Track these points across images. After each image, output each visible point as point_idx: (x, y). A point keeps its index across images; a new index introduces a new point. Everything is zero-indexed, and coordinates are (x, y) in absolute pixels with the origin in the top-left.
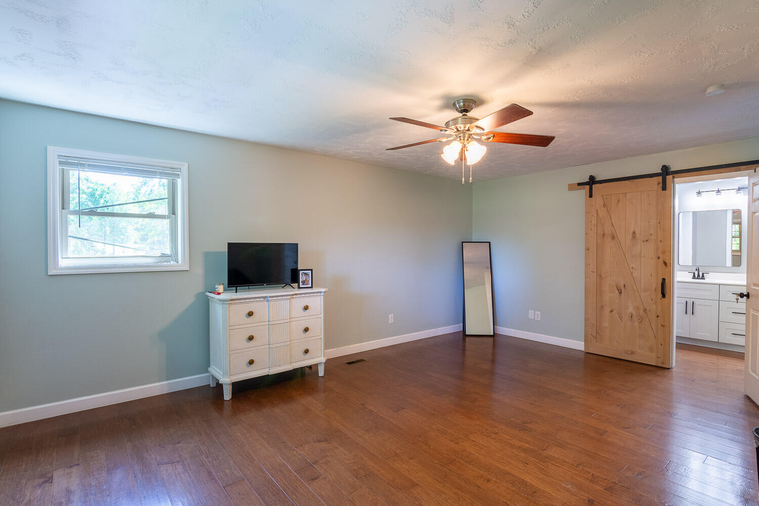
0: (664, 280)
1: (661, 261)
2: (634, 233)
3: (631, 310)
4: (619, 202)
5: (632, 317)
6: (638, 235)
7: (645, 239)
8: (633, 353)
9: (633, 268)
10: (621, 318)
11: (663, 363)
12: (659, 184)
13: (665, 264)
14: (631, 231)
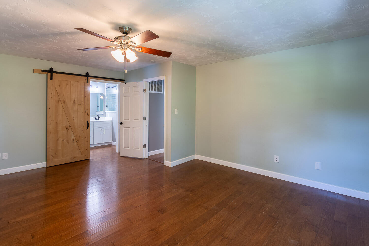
0: (87, 121)
1: (86, 113)
2: (74, 101)
3: (73, 137)
4: (67, 85)
5: (73, 141)
6: (76, 102)
7: (79, 104)
8: (74, 158)
9: (74, 117)
10: (68, 142)
11: (87, 158)
12: (85, 80)
13: (88, 114)
14: (73, 100)
